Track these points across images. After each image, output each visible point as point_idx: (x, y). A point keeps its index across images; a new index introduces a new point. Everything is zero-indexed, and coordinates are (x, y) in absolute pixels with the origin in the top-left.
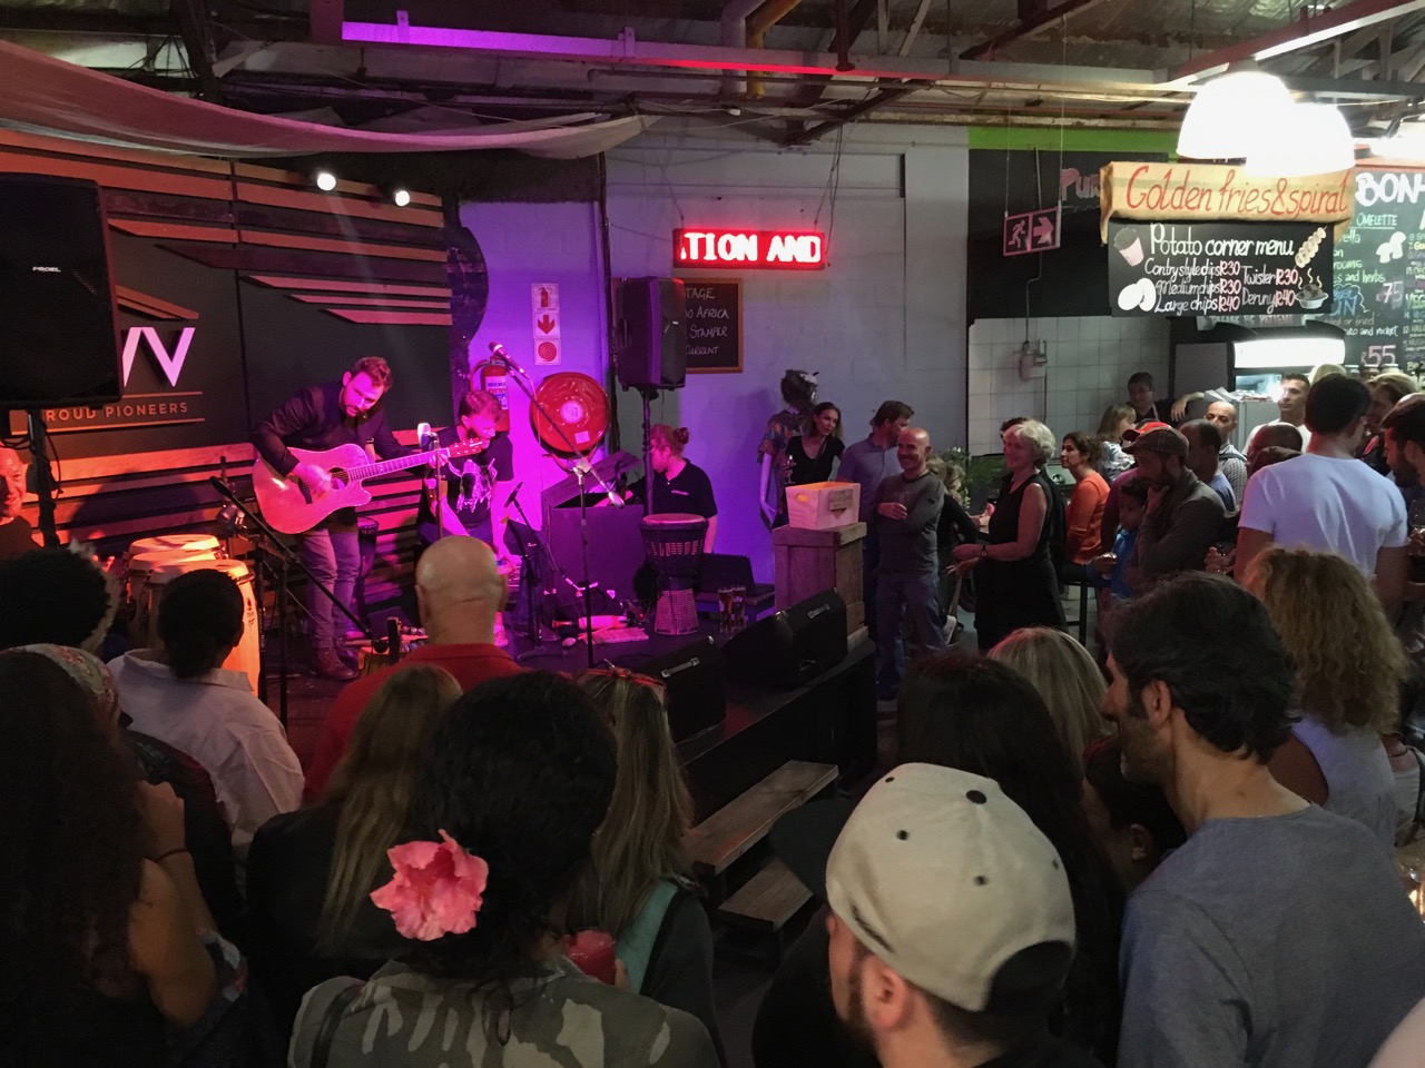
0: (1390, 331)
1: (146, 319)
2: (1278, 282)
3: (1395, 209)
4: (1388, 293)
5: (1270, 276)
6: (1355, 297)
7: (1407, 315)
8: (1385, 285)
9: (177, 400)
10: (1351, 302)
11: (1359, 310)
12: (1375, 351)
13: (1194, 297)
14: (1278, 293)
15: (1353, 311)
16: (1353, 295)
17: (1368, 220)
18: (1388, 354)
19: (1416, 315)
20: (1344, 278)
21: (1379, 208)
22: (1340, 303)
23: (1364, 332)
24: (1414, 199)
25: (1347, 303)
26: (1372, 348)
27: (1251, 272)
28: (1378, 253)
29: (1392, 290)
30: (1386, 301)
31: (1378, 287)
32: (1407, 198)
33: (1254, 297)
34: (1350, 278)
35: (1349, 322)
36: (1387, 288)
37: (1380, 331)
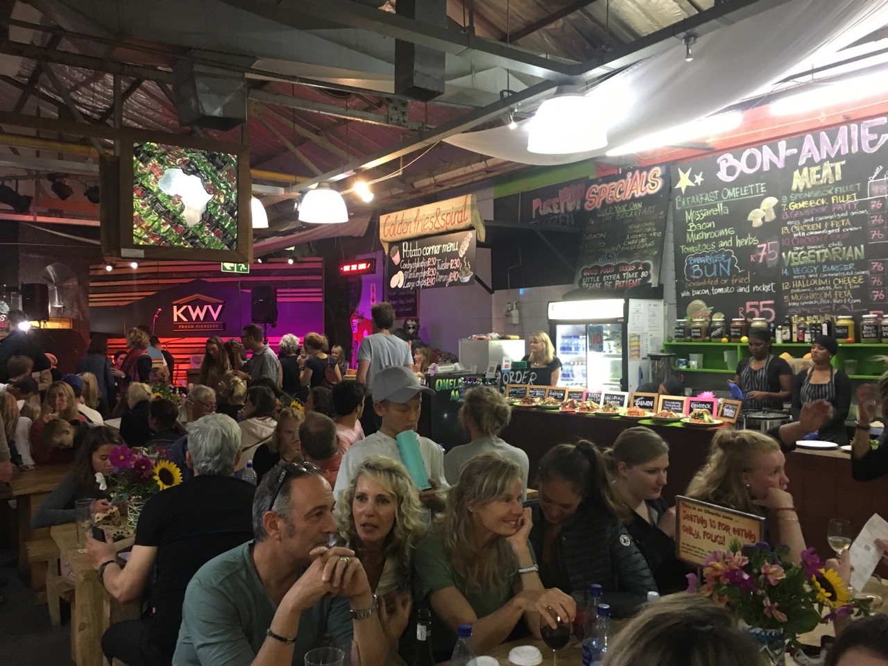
0: (766, 288)
1: (208, 303)
2: (451, 267)
3: (762, 178)
4: (763, 254)
5: (448, 264)
6: (729, 260)
7: (786, 272)
8: (759, 246)
9: (215, 324)
10: (725, 265)
11: (733, 270)
12: (751, 306)
13: (417, 279)
14: (451, 273)
15: (728, 272)
16: (726, 258)
17: (732, 193)
18: (765, 309)
19: (796, 271)
20: (717, 245)
21: (743, 180)
22: (715, 266)
23: (741, 290)
24: (780, 165)
25: (721, 265)
26: (748, 304)
27: (440, 263)
28: (749, 219)
29: (766, 250)
30: (761, 261)
31: (752, 249)
32: (772, 164)
33: (441, 277)
34: (722, 244)
35: (726, 281)
36: (762, 248)
37: (756, 288)
